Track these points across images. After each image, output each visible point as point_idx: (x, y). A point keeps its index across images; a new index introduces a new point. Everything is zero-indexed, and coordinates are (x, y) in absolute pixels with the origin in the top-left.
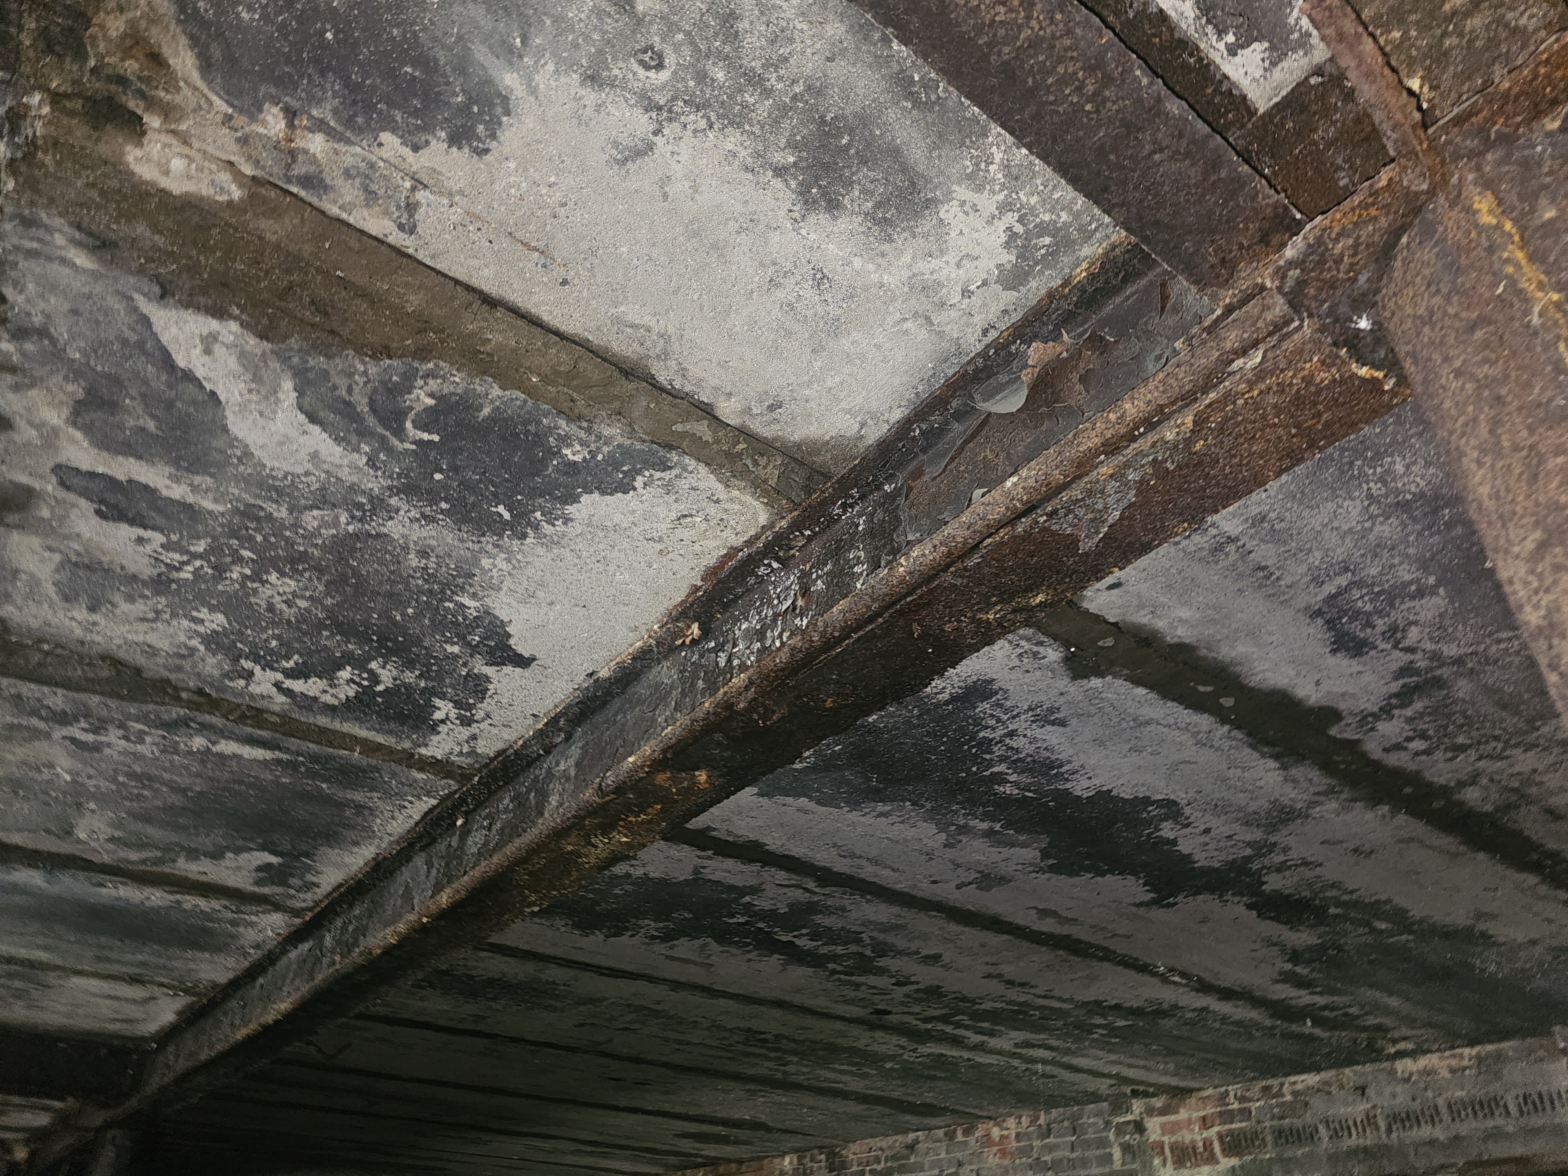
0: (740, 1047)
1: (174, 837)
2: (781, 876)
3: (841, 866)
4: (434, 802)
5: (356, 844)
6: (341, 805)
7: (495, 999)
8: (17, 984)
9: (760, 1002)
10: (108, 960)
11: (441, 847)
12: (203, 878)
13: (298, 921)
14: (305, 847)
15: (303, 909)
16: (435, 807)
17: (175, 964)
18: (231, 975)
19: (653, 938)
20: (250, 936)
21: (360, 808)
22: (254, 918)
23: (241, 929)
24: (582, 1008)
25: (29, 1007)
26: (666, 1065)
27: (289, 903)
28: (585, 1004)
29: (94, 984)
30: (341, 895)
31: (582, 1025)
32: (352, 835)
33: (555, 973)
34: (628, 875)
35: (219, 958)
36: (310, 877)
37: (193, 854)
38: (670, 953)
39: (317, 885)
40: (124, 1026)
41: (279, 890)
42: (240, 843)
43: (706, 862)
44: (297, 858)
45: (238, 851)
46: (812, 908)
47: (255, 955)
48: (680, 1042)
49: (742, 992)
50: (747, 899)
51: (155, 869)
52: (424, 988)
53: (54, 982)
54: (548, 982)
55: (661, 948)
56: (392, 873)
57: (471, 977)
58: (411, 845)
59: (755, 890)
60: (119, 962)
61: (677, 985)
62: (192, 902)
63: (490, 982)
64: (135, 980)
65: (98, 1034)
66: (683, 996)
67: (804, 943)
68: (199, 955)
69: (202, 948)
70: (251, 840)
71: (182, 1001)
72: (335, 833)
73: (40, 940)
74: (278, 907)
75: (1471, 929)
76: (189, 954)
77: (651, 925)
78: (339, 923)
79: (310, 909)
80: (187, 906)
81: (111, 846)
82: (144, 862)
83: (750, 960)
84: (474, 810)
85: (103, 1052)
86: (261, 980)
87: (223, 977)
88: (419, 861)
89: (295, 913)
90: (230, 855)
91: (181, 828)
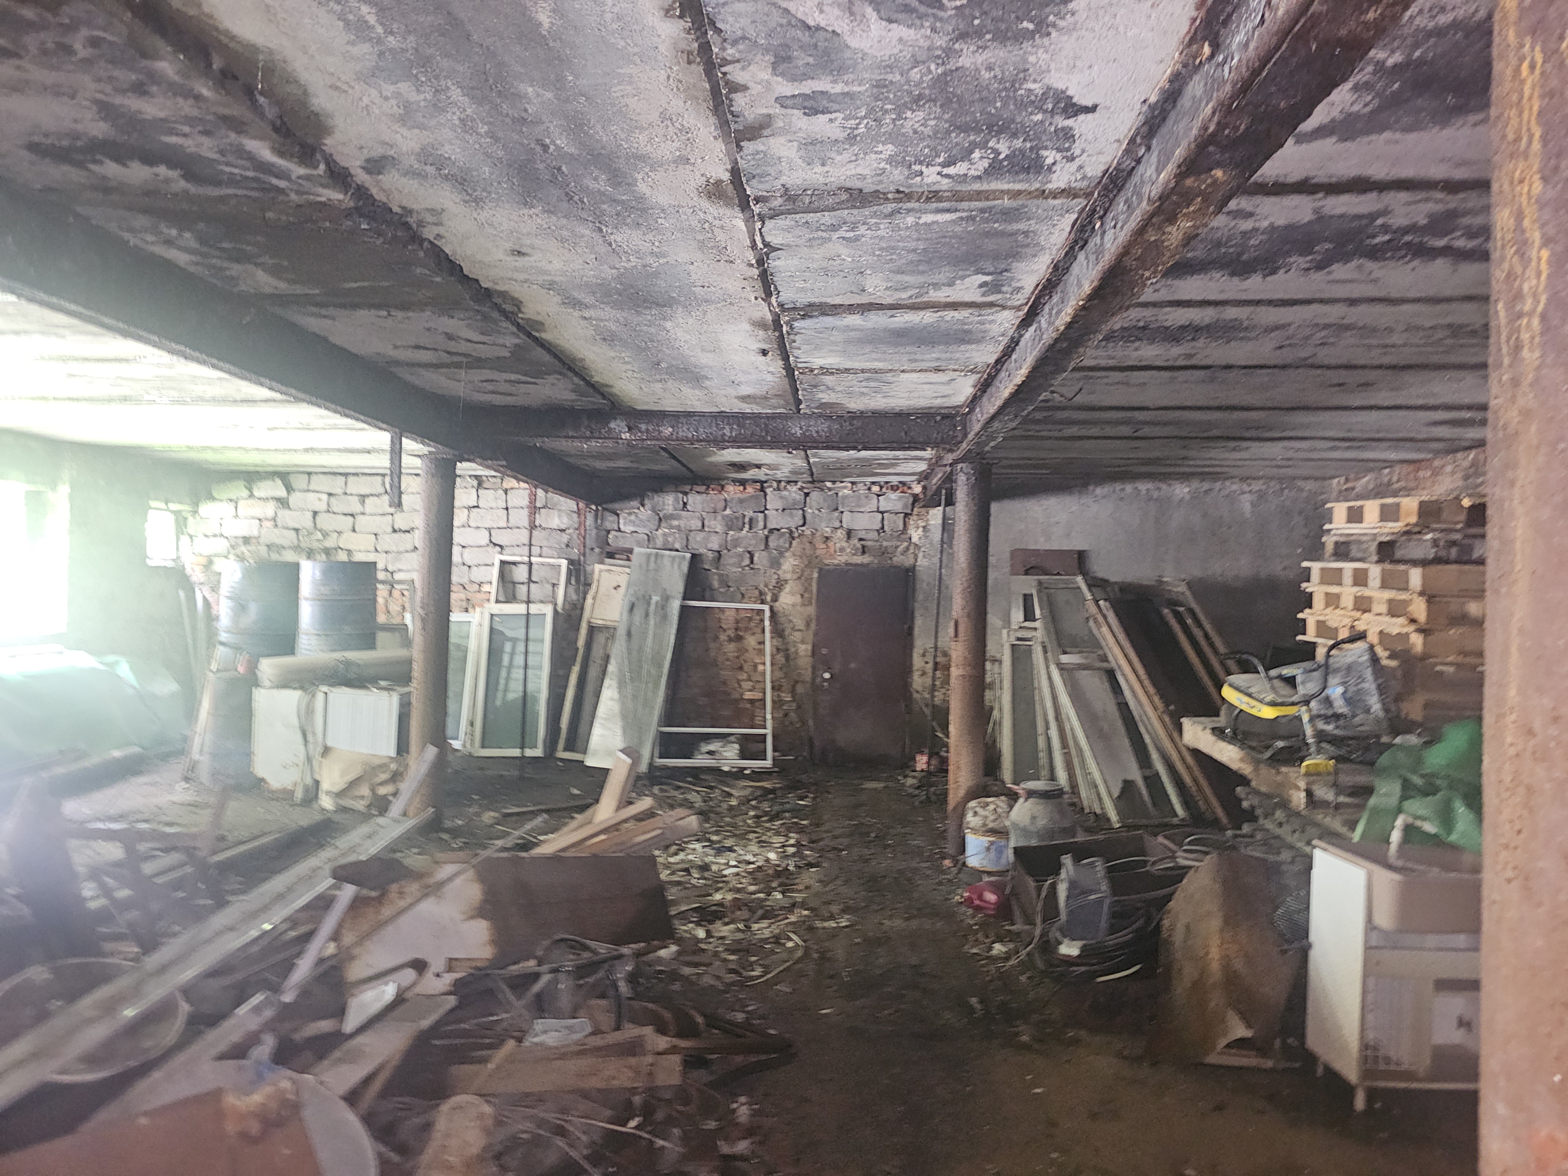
0: (1449, 341)
1: (921, 279)
2: (1403, 196)
3: (1460, 174)
4: (1075, 216)
5: (1035, 256)
6: (1011, 234)
7: (1193, 339)
8: (873, 384)
9: (1448, 300)
10: (916, 361)
11: (1091, 245)
12: (949, 300)
13: (1021, 313)
14: (1003, 266)
15: (1021, 305)
16: (1077, 220)
17: (958, 355)
18: (995, 357)
19: (1308, 269)
20: (995, 330)
21: (1026, 233)
22: (991, 318)
23: (987, 326)
24: (1273, 334)
25: (884, 397)
26: (1380, 367)
27: (1009, 304)
28: (1272, 330)
29: (914, 375)
30: (1041, 291)
31: (1281, 347)
32: (1029, 251)
33: (1231, 313)
34: (1255, 230)
35: (982, 347)
36: (1015, 284)
37: (936, 286)
38: (1331, 277)
39: (1022, 288)
40: (944, 400)
41: (999, 296)
42: (960, 273)
43: (1321, 203)
44: (1001, 272)
45: (963, 278)
46: (1452, 215)
47: (1005, 341)
48: (1386, 346)
49: (1424, 295)
50: (1379, 222)
51: (919, 300)
52: (1133, 342)
53: (892, 380)
54: (1231, 321)
55: (1318, 277)
56: (1068, 268)
57: (1167, 328)
58: (1072, 248)
59: (1385, 212)
60: (922, 360)
61: (1352, 302)
62: (950, 315)
63: (1183, 328)
64: (937, 370)
65: (930, 408)
66: (1362, 308)
67: (1461, 243)
68: (969, 347)
69: (969, 342)
70: (967, 270)
71: (973, 379)
72: (1017, 253)
73: (874, 356)
74: (1004, 307)
76: (962, 347)
77: (1302, 261)
78: (1047, 308)
79: (1027, 304)
80: (948, 318)
81: (888, 293)
82: (911, 297)
83: (1413, 269)
84: (1105, 214)
85: (938, 418)
86: (1014, 357)
87: (992, 360)
88: (1081, 256)
89: (1018, 308)
90: (958, 282)
91: (923, 272)
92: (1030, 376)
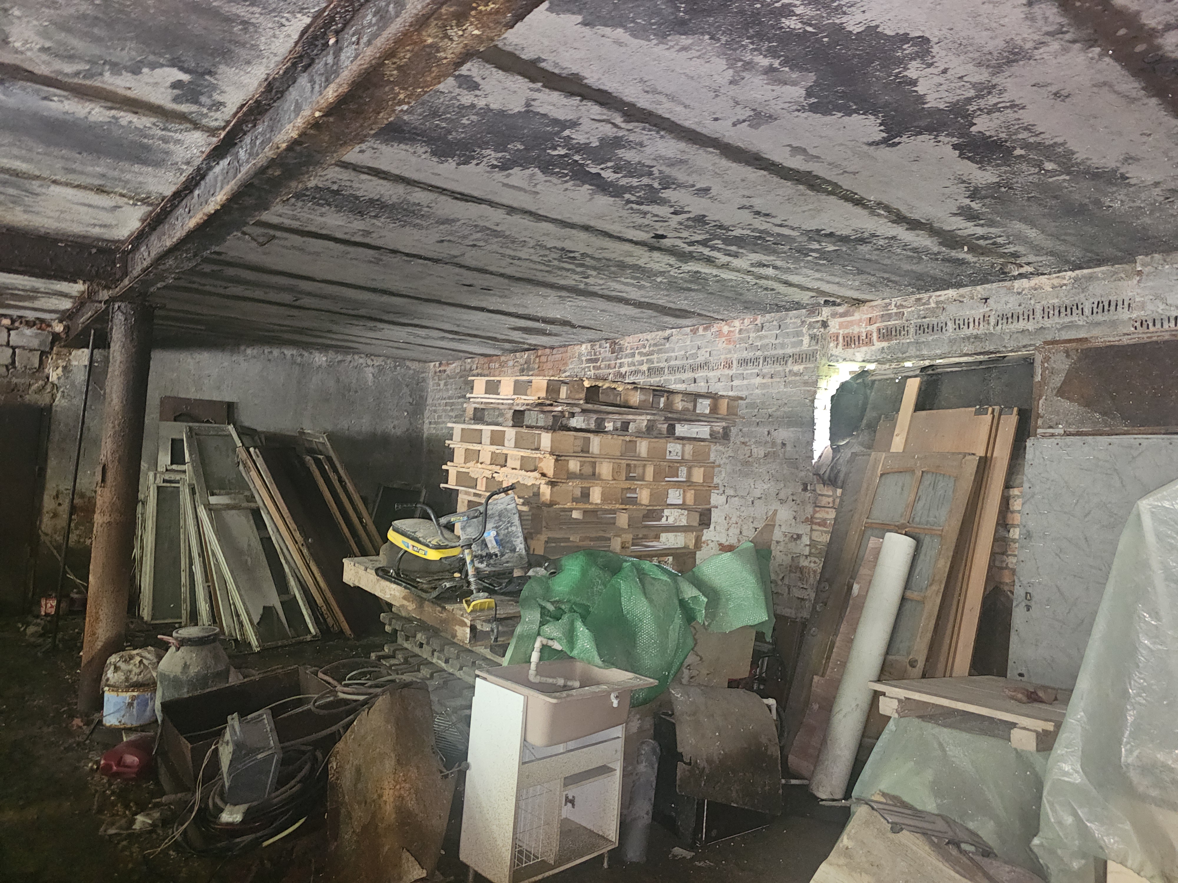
0: (556, 263)
1: (95, 50)
2: (595, 110)
3: (644, 102)
4: (308, 20)
5: (248, 63)
6: (229, 20)
7: (376, 217)
8: (11, 191)
9: (572, 226)
10: (73, 171)
11: (319, 66)
12: (129, 93)
13: (215, 140)
14: (207, 65)
15: (217, 129)
16: (309, 26)
17: (129, 176)
18: (173, 189)
19: (494, 167)
20: (180, 153)
21: (245, 24)
22: (178, 136)
23: (171, 146)
24: (441, 227)
25: (25, 211)
26: (502, 275)
27: (204, 121)
28: (443, 223)
29: (69, 192)
30: (245, 114)
31: (442, 241)
32: (243, 53)
33: (419, 196)
34: (473, 106)
35: (161, 172)
36: (217, 97)
37: (116, 68)
38: (506, 181)
39: (222, 104)
40: (103, 230)
41: (194, 108)
42: (151, 58)
43: (536, 95)
44: (203, 74)
45: (153, 66)
46: (617, 143)
47: (189, 170)
48: (513, 258)
49: (559, 217)
50: (567, 133)
51: (88, 82)
52: (322, 205)
53: (38, 190)
54: (414, 204)
55: (499, 176)
56: (282, 93)
57: (357, 198)
58: (294, 65)
59: (574, 124)
60: (82, 173)
61: (511, 210)
62: (126, 118)
63: (372, 202)
64: (100, 190)
65: (85, 237)
66: (516, 218)
67: (608, 175)
68: (145, 169)
69: (144, 162)
70: (161, 55)
71: (142, 210)
72: (230, 51)
73: (15, 151)
74: (196, 126)
75: (1114, 171)
76: (136, 168)
77: (492, 155)
78: (248, 139)
79: (224, 128)
80: (124, 122)
81: (44, 57)
82: (77, 74)
83: (566, 189)
84: (342, 29)
85: (94, 251)
86: (197, 192)
87: (169, 191)
88: (303, 80)
89: (212, 132)
90: (145, 70)
91: (98, 40)
92: (226, 208)
